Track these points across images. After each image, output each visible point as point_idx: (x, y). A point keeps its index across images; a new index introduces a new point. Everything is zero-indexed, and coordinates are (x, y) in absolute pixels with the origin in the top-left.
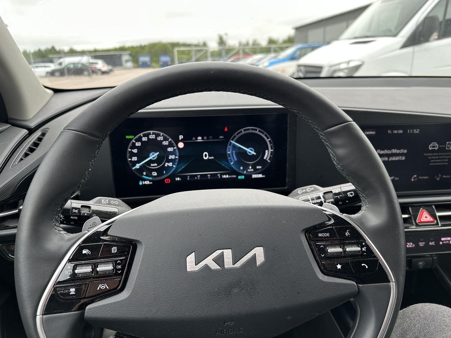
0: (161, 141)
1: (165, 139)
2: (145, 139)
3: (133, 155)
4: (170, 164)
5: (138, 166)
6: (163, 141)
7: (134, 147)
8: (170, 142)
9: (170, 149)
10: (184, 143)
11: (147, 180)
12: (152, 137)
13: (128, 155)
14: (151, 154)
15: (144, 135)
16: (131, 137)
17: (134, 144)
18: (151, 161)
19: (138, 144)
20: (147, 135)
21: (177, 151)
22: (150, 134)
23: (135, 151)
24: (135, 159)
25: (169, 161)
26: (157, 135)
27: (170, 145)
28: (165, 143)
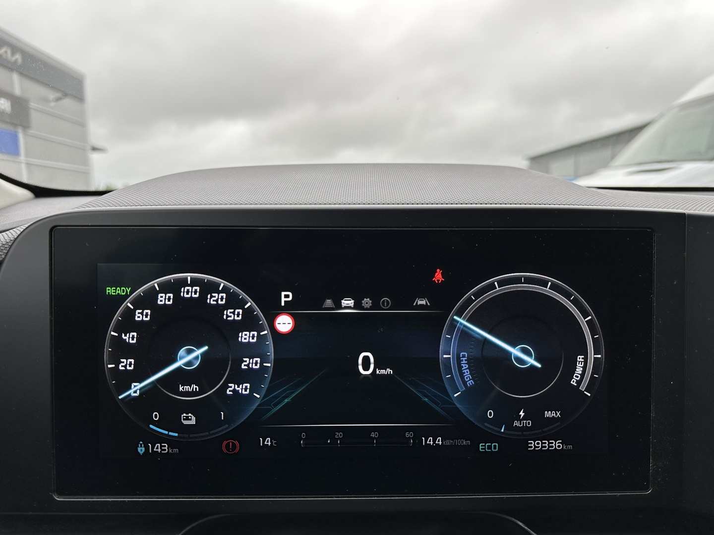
0: (220, 309)
1: (233, 302)
2: (163, 299)
3: (124, 350)
4: (244, 389)
5: (135, 389)
6: (226, 307)
7: (128, 323)
8: (248, 313)
9: (246, 337)
10: (293, 316)
11: (162, 439)
12: (191, 293)
13: (107, 349)
14: (182, 352)
15: (165, 288)
16: (120, 291)
17: (130, 314)
18: (181, 376)
19: (142, 316)
20: (174, 287)
21: (270, 343)
22: (183, 283)
23: (130, 338)
24: (127, 364)
25: (240, 376)
26: (208, 288)
27: (251, 321)
28: (233, 315)
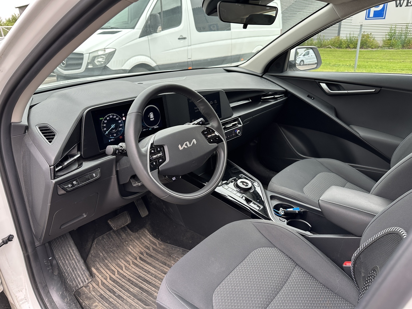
0: (115, 118)
1: (117, 117)
2: (108, 118)
3: (104, 127)
4: (121, 129)
5: (107, 133)
6: (116, 118)
7: (104, 123)
8: (119, 118)
9: (120, 122)
10: (125, 117)
11: (112, 139)
12: (111, 117)
13: (102, 128)
14: (112, 126)
15: (108, 117)
16: (102, 119)
18: (113, 129)
19: (106, 122)
20: (109, 116)
21: (123, 122)
22: (110, 115)
23: (105, 125)
24: (105, 129)
25: (120, 127)
26: (113, 116)
27: (120, 119)
28: (117, 119)
